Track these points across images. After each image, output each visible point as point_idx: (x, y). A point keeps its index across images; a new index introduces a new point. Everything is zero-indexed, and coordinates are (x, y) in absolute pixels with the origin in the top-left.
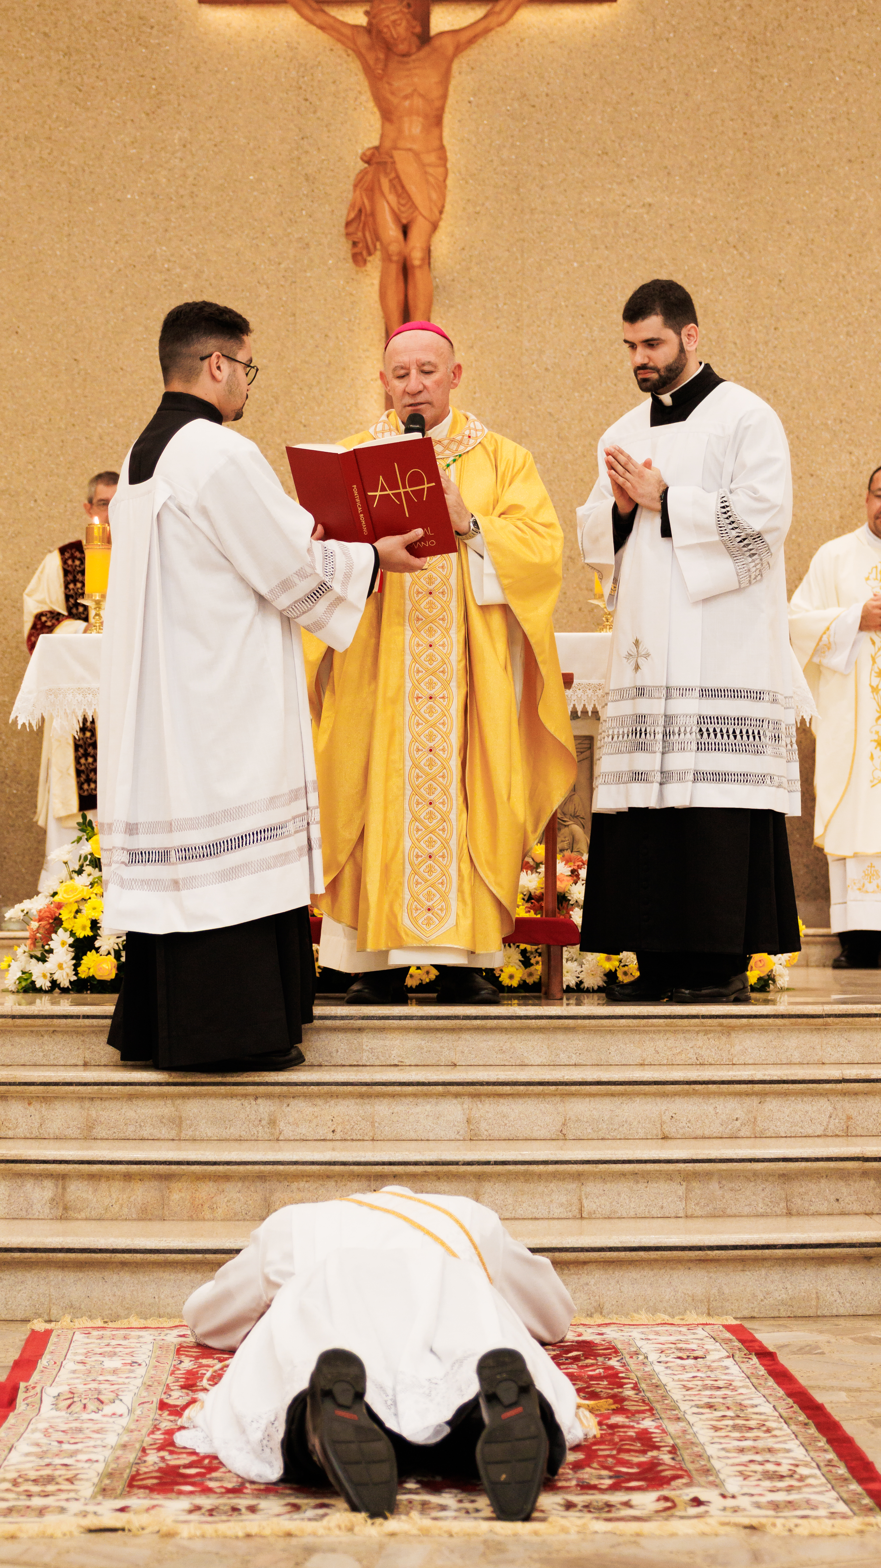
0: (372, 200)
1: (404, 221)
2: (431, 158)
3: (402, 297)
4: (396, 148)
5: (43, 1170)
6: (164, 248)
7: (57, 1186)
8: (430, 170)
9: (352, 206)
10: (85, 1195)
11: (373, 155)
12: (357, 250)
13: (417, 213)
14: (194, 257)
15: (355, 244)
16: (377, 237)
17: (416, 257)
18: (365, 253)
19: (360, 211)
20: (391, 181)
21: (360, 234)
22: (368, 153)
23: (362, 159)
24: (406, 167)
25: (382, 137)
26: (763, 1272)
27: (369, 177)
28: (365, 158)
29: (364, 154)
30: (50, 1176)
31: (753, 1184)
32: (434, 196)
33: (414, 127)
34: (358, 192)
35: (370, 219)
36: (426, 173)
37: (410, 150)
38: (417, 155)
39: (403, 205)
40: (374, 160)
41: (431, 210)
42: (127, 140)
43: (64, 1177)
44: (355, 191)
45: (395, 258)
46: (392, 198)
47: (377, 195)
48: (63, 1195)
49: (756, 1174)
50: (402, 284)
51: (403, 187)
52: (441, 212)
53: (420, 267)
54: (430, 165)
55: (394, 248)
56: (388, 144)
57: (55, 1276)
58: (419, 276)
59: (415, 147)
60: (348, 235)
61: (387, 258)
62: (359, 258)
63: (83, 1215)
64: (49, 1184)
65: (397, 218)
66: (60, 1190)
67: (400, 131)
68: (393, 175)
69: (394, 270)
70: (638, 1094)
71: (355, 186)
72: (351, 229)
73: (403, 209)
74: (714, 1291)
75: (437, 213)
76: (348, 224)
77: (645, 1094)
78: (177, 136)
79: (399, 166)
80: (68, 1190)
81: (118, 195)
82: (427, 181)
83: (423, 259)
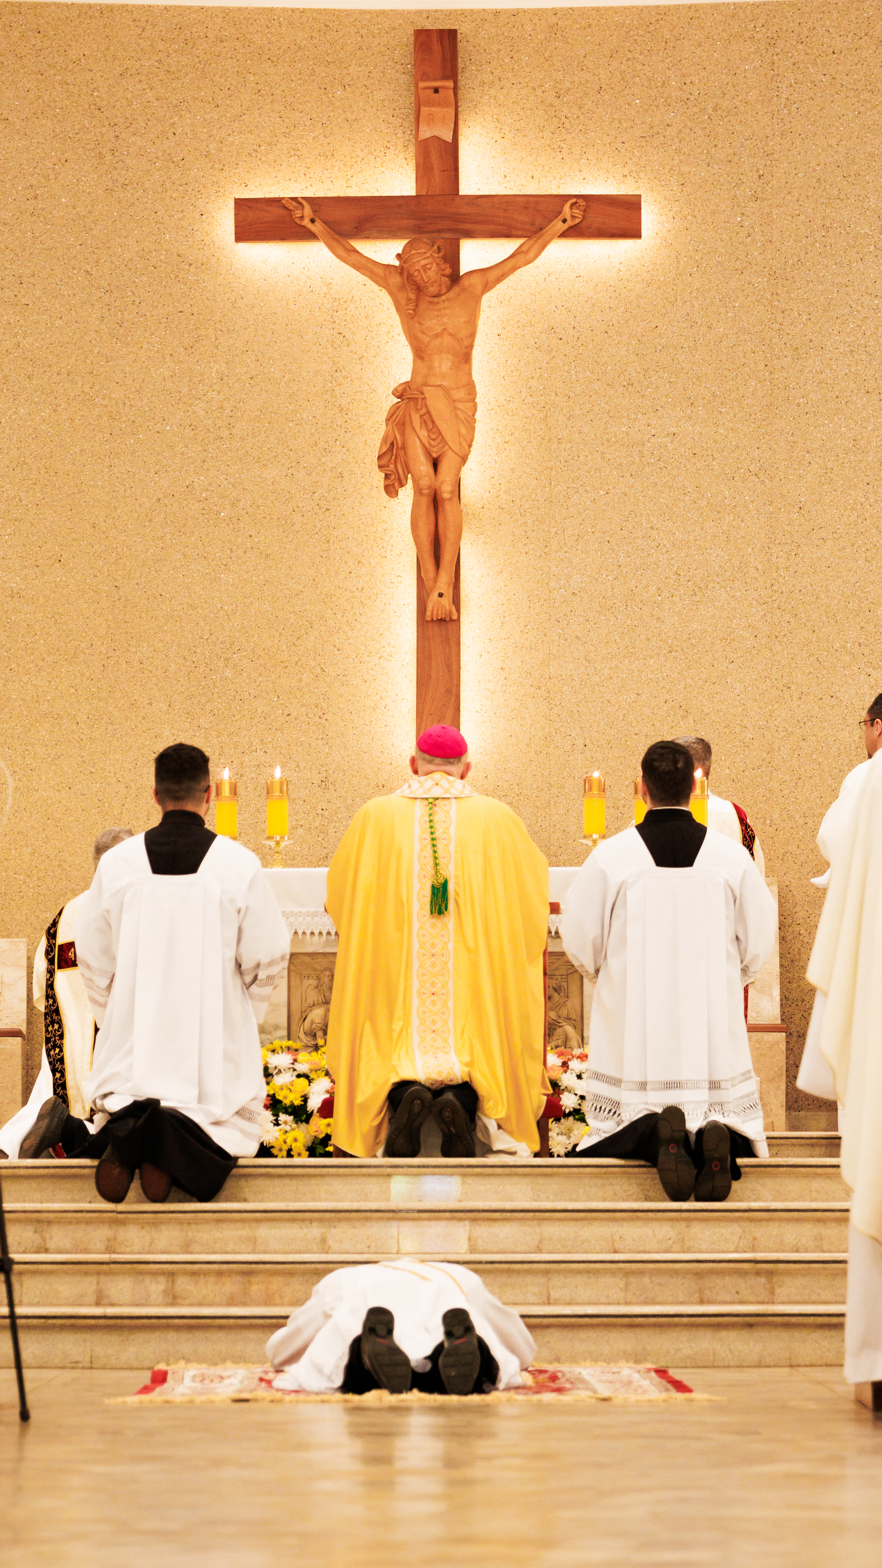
0: (403, 434)
1: (435, 455)
2: (460, 394)
3: (432, 527)
4: (426, 384)
5: (159, 1269)
6: (202, 478)
7: (168, 1281)
8: (460, 405)
9: (385, 440)
10: (188, 1287)
11: (404, 390)
12: (389, 482)
13: (446, 448)
14: (230, 486)
15: (387, 476)
16: (407, 470)
17: (446, 491)
18: (396, 484)
19: (392, 444)
20: (421, 416)
21: (392, 466)
22: (400, 389)
23: (393, 394)
24: (437, 404)
25: (414, 372)
26: (675, 1335)
27: (401, 412)
28: (398, 394)
29: (396, 389)
30: (163, 1273)
31: (675, 1280)
32: (463, 431)
33: (443, 364)
34: (390, 427)
35: (402, 453)
36: (455, 408)
37: (439, 386)
38: (447, 391)
39: (434, 440)
40: (406, 396)
41: (460, 444)
42: (167, 374)
43: (172, 1274)
44: (387, 425)
45: (426, 492)
46: (423, 434)
47: (408, 430)
48: (172, 1287)
49: (677, 1272)
50: (432, 516)
51: (433, 422)
52: (470, 446)
53: (450, 499)
54: (459, 401)
55: (424, 482)
56: (419, 380)
57: (172, 1335)
58: (448, 508)
59: (445, 383)
60: (380, 467)
61: (418, 491)
62: (391, 490)
63: (187, 1302)
64: (162, 1279)
65: (428, 453)
66: (170, 1284)
67: (430, 368)
68: (424, 411)
69: (425, 502)
70: (595, 1219)
71: (388, 420)
72: (384, 461)
73: (433, 443)
74: (640, 1347)
75: (467, 447)
76: (380, 457)
77: (602, 1219)
78: (214, 370)
79: (430, 403)
80: (176, 1284)
81: (158, 428)
82: (456, 416)
83: (452, 492)
